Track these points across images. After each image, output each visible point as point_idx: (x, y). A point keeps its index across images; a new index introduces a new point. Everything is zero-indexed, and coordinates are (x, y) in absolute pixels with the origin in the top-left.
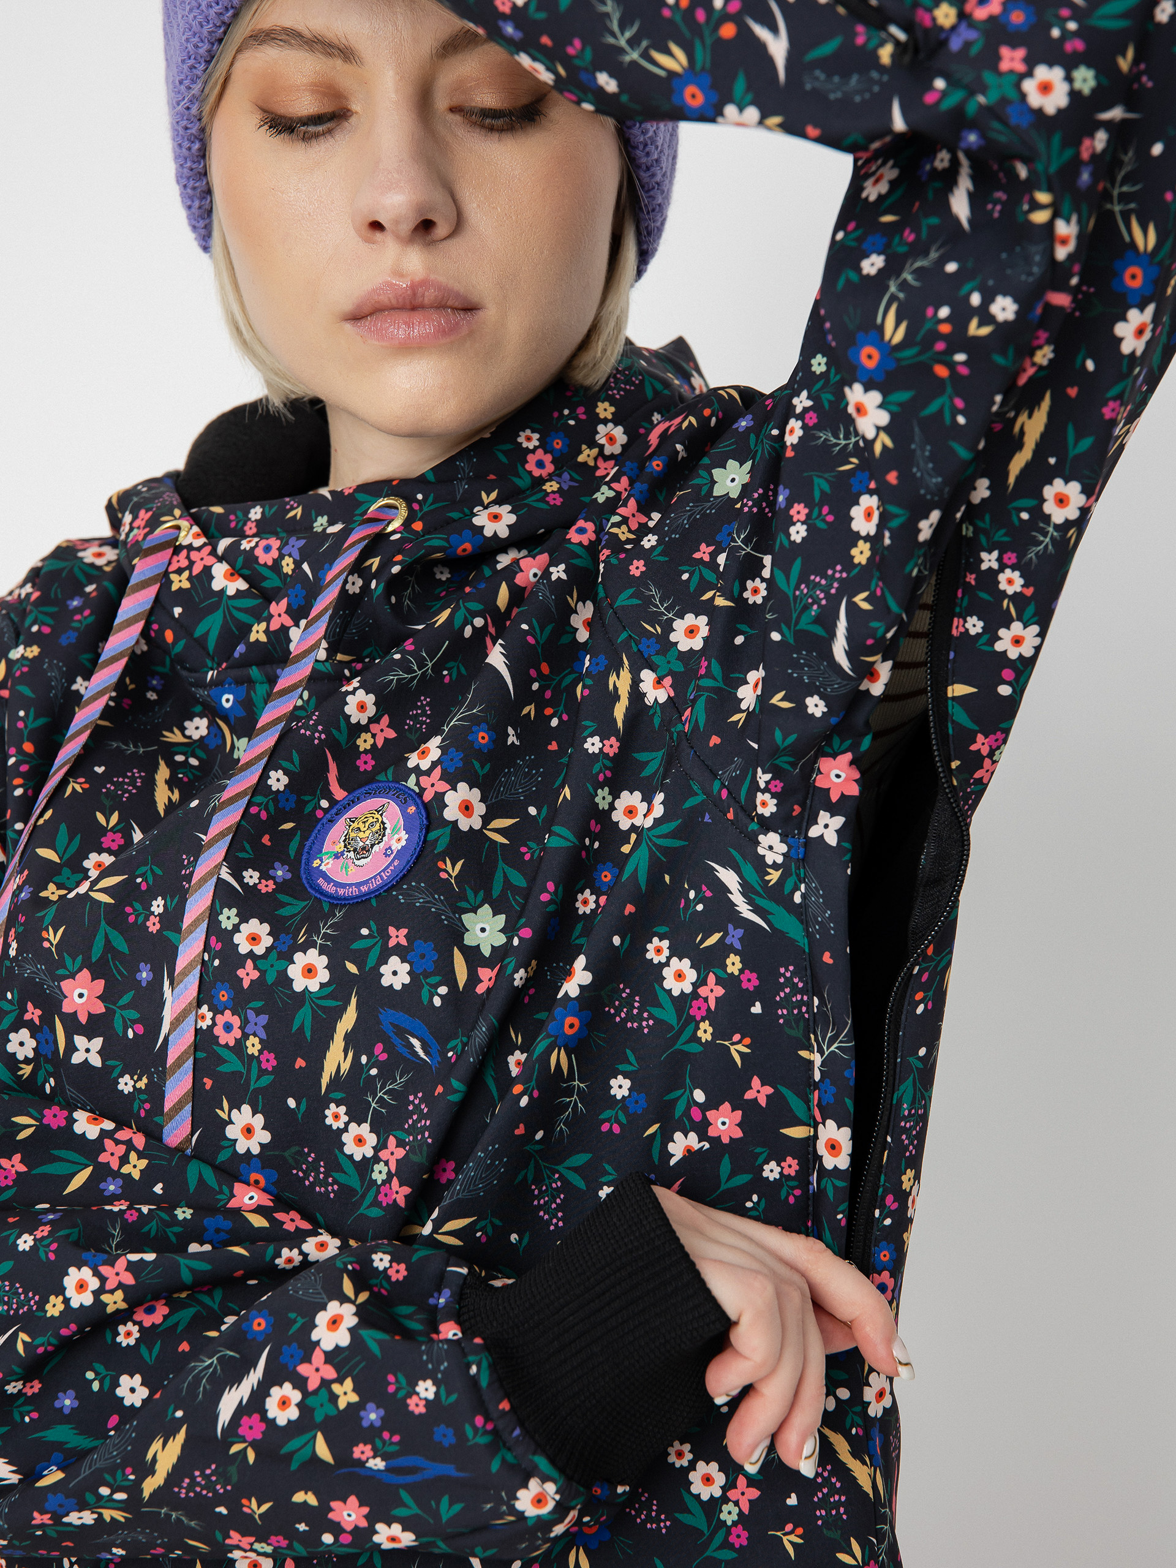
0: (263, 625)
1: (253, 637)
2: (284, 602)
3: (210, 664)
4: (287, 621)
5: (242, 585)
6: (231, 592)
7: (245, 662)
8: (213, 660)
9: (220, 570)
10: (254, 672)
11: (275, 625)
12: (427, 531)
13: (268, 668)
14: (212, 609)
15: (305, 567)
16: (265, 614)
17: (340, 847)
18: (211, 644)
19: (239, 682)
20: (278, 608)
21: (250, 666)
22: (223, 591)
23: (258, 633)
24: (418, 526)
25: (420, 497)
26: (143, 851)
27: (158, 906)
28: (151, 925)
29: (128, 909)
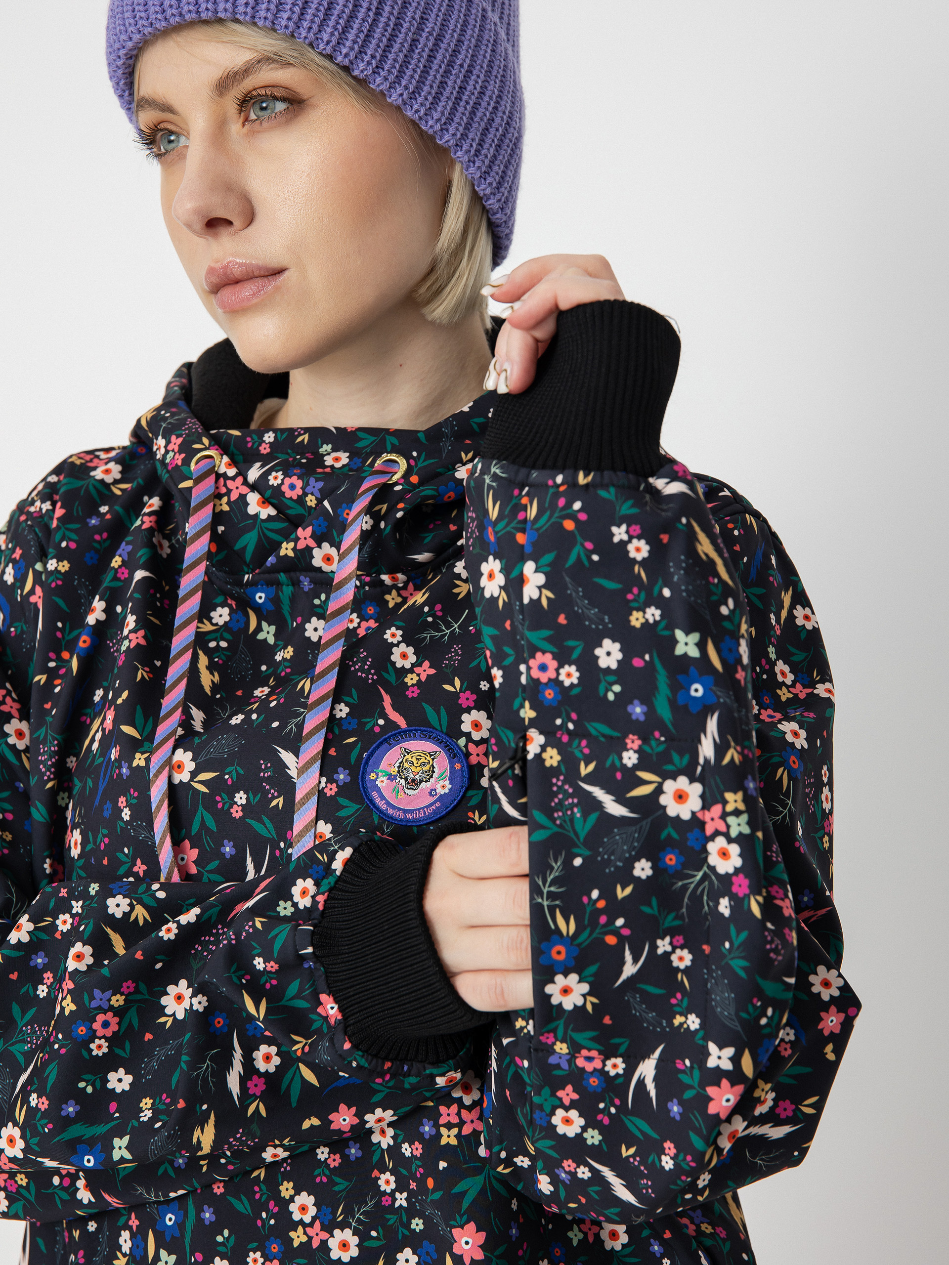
0: (292, 545)
1: (282, 552)
2: (309, 530)
3: (246, 569)
4: (312, 543)
5: (272, 512)
6: (263, 516)
7: (275, 570)
8: (248, 566)
9: (253, 498)
10: (282, 577)
11: (301, 545)
12: (421, 483)
13: (292, 574)
14: (248, 529)
15: (326, 503)
16: (293, 536)
17: (394, 770)
18: (248, 556)
19: (269, 583)
20: (304, 534)
21: (279, 572)
22: (257, 515)
23: (287, 549)
24: (414, 479)
25: (415, 454)
26: (232, 755)
27: (241, 798)
28: (237, 813)
29: (218, 798)
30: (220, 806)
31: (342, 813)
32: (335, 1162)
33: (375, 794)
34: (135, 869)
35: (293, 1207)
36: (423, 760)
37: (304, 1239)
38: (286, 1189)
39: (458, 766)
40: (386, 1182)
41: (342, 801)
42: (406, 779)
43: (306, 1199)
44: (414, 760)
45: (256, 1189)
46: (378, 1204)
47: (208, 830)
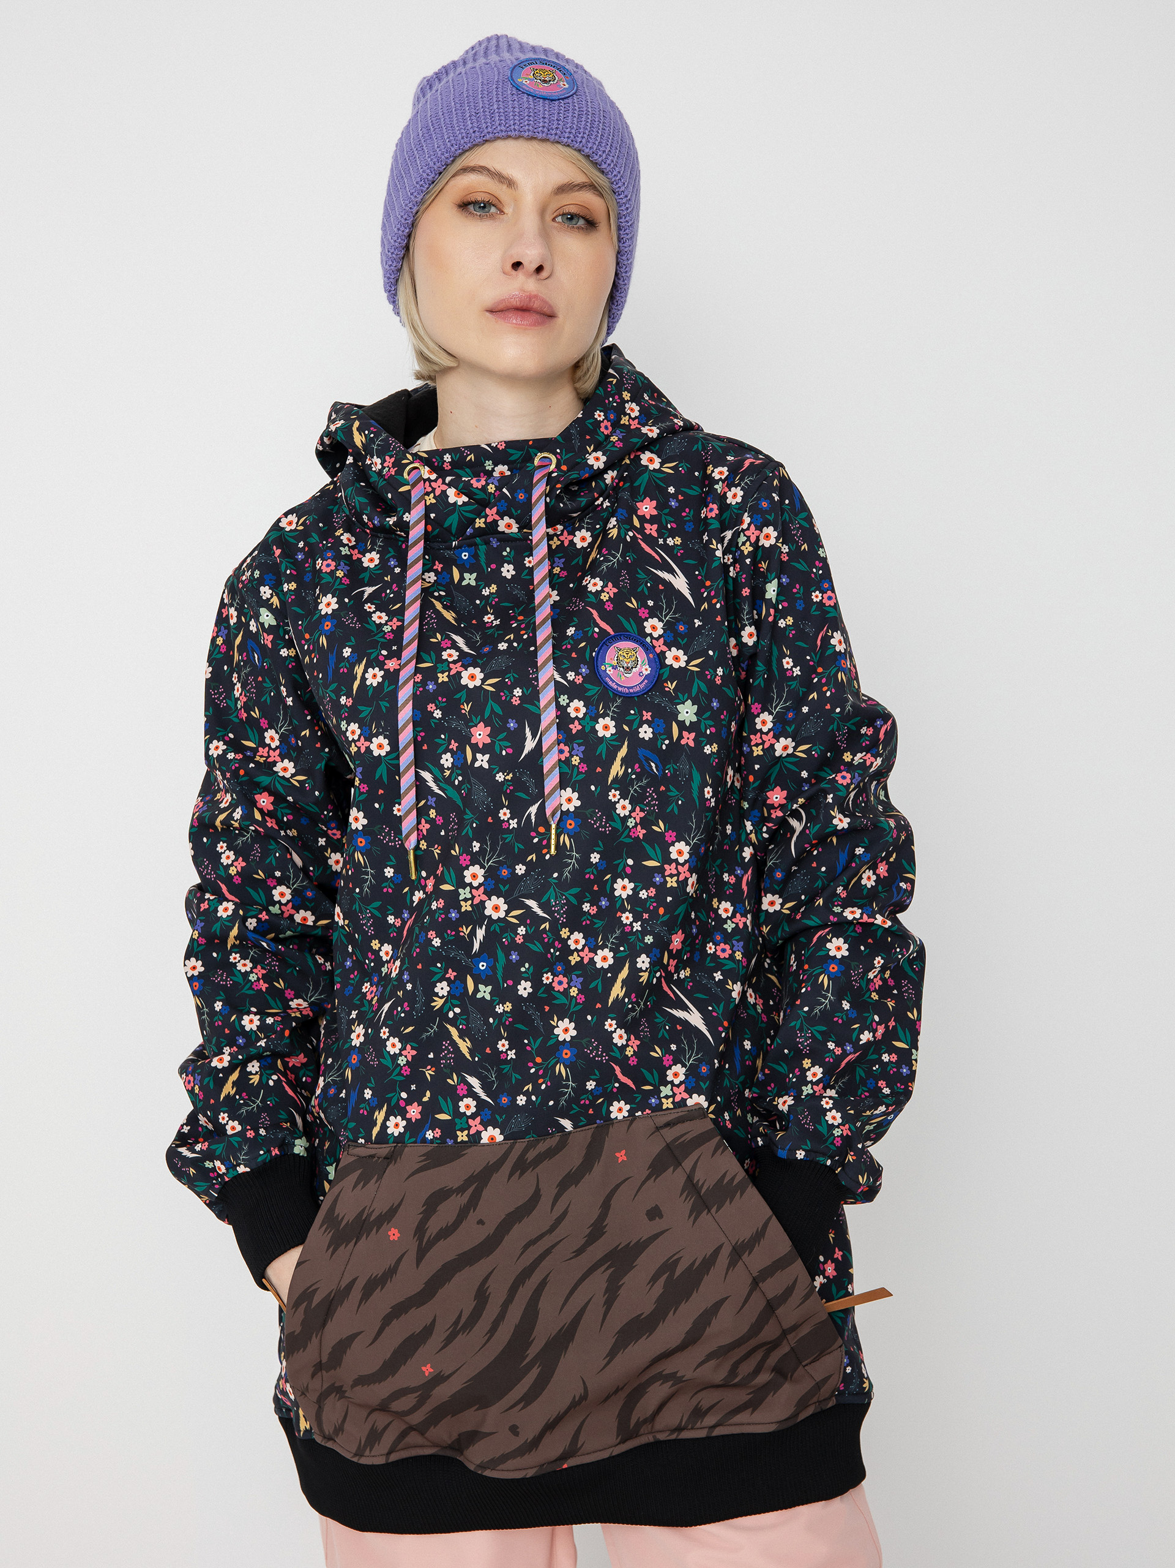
0: (483, 520)
1: (477, 526)
2: (495, 509)
3: (453, 538)
4: (497, 517)
5: (465, 499)
6: (460, 503)
7: (472, 536)
8: (454, 536)
9: (451, 492)
10: (478, 540)
11: (489, 520)
12: (568, 470)
13: (485, 537)
14: (452, 512)
15: (505, 490)
16: (483, 514)
17: (615, 663)
18: (454, 530)
19: (470, 546)
20: (491, 513)
21: (475, 537)
22: (455, 503)
23: (480, 523)
24: (564, 468)
25: (558, 451)
26: (508, 667)
27: (518, 692)
28: (516, 702)
29: (502, 694)
30: (503, 698)
31: (588, 694)
32: (594, 910)
33: (607, 679)
34: (451, 747)
35: (570, 942)
36: (630, 654)
37: (578, 959)
38: (564, 933)
39: (651, 656)
40: (627, 918)
41: (588, 686)
42: (623, 667)
43: (578, 936)
44: (625, 654)
45: (544, 936)
46: (623, 932)
47: (497, 715)
